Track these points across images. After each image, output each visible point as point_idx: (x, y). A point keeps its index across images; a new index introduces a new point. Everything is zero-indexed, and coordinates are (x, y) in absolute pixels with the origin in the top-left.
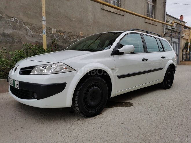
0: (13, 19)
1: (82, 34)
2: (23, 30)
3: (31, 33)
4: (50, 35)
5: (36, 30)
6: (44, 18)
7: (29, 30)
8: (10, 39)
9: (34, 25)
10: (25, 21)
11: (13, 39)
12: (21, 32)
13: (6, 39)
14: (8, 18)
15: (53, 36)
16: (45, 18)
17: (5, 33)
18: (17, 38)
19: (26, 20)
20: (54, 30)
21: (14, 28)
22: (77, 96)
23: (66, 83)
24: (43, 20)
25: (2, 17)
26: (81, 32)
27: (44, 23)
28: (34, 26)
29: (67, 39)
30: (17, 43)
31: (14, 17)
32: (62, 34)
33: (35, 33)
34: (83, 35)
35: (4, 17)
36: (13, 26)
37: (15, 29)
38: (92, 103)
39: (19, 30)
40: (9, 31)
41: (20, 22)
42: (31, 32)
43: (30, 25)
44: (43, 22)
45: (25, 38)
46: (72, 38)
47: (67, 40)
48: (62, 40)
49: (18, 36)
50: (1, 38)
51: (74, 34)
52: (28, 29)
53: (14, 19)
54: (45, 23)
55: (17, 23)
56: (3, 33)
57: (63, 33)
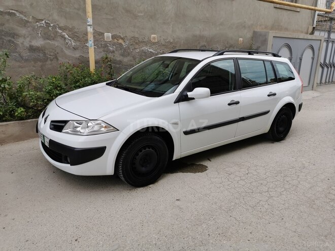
0: (43, 22)
1: (154, 38)
2: (59, 39)
3: (72, 44)
4: (102, 44)
5: (79, 37)
6: (90, 20)
7: (68, 39)
8: (41, 55)
9: (76, 30)
10: (62, 25)
11: (45, 54)
12: (57, 43)
13: (36, 55)
14: (36, 22)
15: (106, 46)
16: (91, 22)
17: (33, 46)
18: (52, 52)
19: (63, 22)
20: (108, 36)
21: (46, 37)
22: (121, 162)
23: (106, 147)
24: (88, 24)
25: (28, 22)
26: (152, 36)
27: (90, 30)
28: (76, 32)
29: (129, 48)
30: (51, 60)
31: (45, 19)
32: (121, 41)
33: (78, 44)
34: (156, 41)
35: (30, 20)
36: (44, 34)
37: (48, 39)
38: (143, 169)
39: (53, 39)
40: (39, 43)
41: (54, 27)
42: (71, 41)
43: (70, 31)
44: (89, 27)
45: (62, 51)
46: (137, 46)
47: (128, 51)
48: (120, 51)
49: (53, 49)
50: (28, 54)
51: (140, 40)
52: (67, 36)
53: (45, 22)
54: (92, 29)
55: (50, 28)
56: (30, 46)
57: (122, 39)
